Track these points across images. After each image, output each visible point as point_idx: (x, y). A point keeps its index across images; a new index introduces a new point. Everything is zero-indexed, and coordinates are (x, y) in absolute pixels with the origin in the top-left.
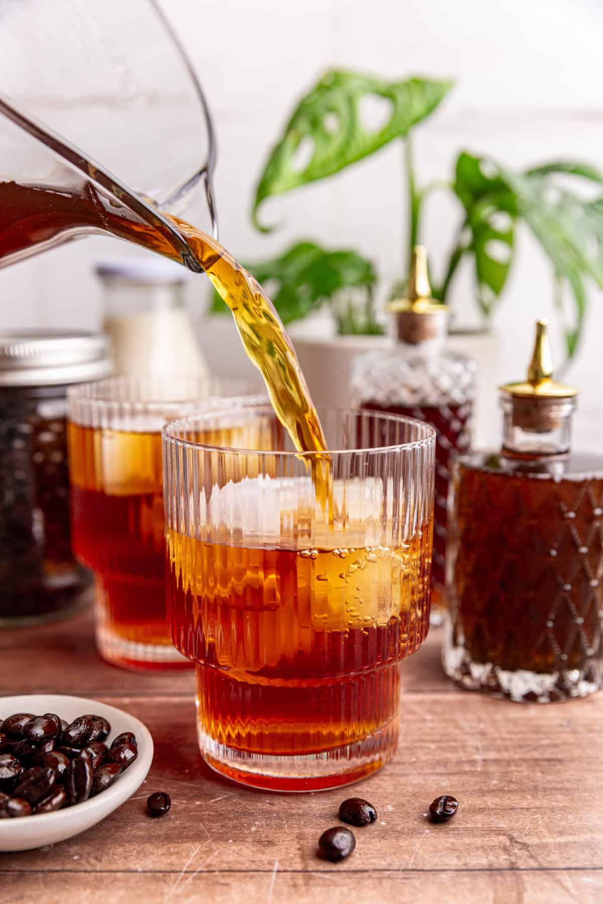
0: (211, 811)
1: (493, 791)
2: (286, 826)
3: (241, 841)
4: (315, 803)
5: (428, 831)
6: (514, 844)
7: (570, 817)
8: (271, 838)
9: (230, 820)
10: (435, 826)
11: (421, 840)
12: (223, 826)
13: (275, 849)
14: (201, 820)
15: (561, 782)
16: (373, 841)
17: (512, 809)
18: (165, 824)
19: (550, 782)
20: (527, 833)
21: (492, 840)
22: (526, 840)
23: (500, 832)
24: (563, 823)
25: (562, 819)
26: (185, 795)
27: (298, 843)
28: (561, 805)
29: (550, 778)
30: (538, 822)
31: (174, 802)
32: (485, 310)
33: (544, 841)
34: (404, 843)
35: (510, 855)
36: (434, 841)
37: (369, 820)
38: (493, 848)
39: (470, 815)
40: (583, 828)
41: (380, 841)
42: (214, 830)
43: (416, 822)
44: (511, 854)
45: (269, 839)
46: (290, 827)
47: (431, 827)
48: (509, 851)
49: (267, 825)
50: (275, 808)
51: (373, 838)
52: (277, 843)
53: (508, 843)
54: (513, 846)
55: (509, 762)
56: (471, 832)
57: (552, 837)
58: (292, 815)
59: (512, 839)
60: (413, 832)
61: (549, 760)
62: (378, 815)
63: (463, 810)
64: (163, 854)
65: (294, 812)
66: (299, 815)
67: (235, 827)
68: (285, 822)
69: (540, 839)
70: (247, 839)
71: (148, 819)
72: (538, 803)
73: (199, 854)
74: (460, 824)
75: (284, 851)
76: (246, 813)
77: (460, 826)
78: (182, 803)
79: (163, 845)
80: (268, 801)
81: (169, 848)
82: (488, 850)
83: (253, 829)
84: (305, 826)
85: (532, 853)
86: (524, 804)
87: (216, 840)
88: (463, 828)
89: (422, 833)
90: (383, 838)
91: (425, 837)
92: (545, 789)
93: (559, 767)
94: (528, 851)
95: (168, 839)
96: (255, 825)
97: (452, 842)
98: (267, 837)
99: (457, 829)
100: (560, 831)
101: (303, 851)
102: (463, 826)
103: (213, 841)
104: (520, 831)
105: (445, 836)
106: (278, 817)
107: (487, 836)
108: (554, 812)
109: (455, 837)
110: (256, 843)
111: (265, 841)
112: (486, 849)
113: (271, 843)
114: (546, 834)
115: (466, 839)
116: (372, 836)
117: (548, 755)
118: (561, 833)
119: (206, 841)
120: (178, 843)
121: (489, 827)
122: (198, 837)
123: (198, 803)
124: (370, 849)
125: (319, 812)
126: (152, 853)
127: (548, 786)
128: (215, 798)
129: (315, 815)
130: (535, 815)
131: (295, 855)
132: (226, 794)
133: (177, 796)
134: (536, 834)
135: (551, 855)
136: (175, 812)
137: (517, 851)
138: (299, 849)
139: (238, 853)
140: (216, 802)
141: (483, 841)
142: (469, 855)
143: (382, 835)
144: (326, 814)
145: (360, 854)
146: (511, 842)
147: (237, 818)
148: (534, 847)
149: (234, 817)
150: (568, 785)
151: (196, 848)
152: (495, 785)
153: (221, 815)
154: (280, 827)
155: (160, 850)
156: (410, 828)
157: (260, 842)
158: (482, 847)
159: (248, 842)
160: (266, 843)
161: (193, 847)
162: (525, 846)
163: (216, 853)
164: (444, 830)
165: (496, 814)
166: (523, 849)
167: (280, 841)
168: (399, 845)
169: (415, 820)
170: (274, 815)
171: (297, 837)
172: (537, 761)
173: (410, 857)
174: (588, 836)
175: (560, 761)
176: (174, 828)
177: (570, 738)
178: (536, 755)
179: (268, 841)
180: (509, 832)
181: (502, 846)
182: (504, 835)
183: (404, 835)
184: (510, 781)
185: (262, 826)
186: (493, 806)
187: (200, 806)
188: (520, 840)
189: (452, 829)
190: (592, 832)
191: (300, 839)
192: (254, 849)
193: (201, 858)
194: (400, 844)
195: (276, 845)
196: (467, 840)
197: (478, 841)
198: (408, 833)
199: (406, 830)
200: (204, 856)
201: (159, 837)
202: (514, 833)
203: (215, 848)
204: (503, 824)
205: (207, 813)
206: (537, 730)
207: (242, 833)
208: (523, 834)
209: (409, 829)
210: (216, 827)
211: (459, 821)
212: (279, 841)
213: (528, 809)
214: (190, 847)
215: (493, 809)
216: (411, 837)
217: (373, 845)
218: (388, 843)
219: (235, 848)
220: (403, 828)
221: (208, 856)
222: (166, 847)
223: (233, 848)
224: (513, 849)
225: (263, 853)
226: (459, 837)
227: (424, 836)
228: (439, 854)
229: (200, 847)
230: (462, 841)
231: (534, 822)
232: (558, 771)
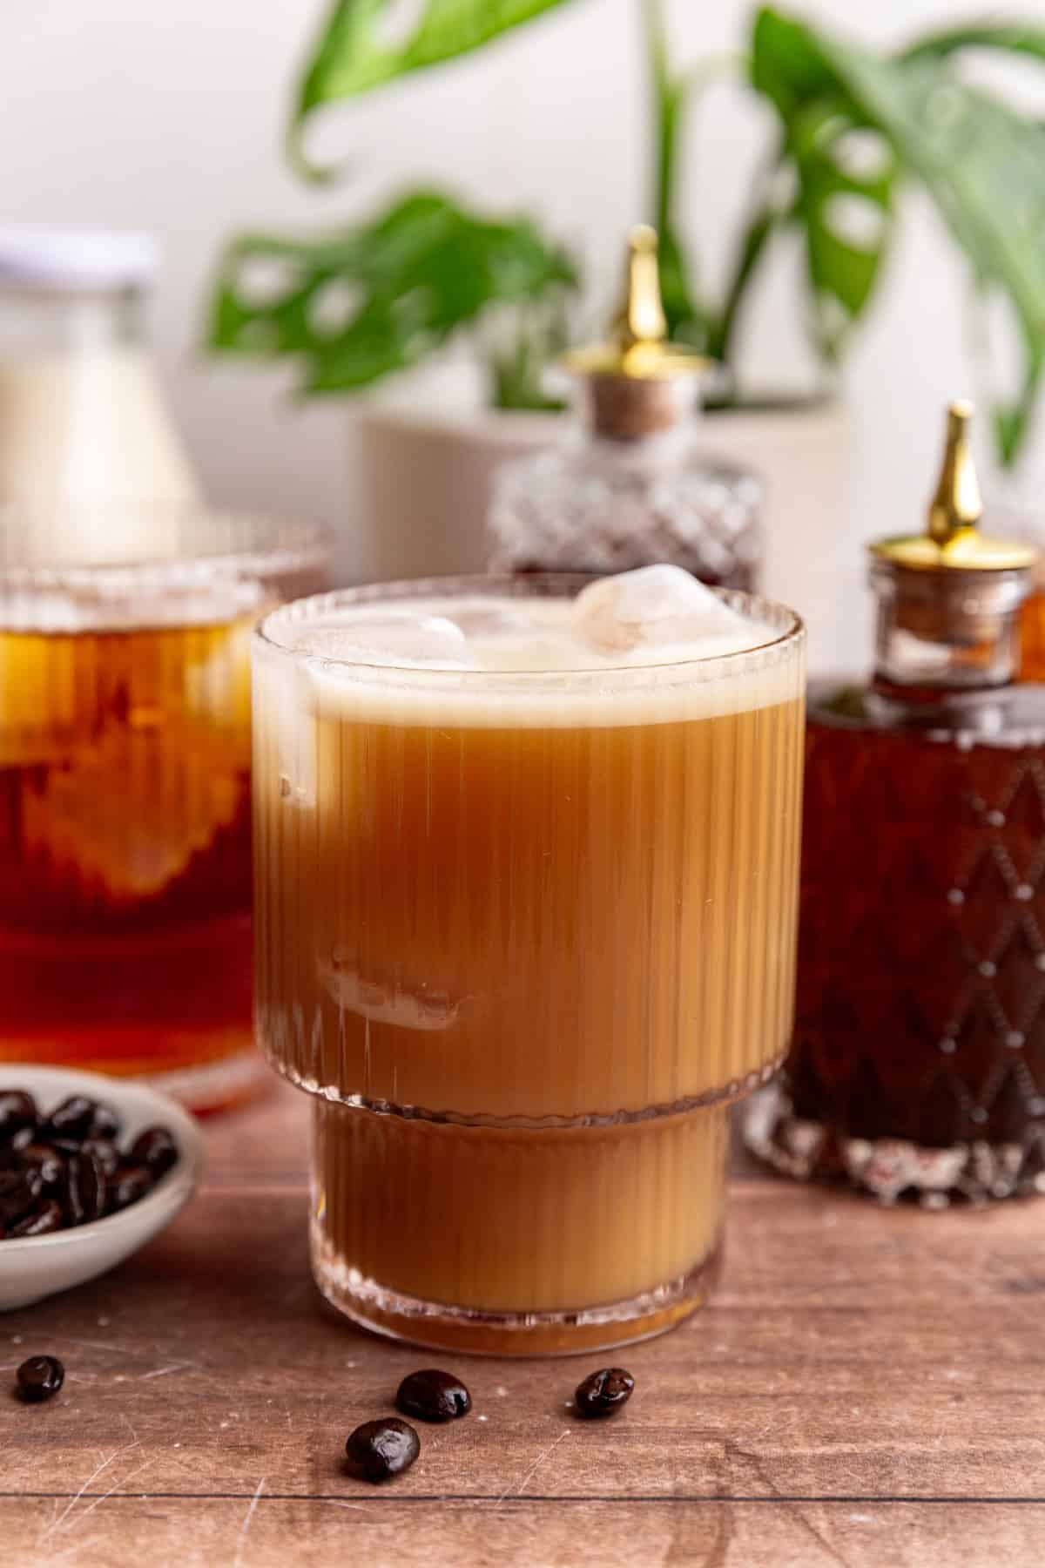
0: (145, 1392)
1: (714, 1364)
2: (289, 1420)
3: (199, 1445)
4: (354, 1381)
5: (568, 1432)
6: (732, 1457)
7: (855, 1411)
8: (256, 1441)
9: (180, 1408)
10: (585, 1424)
11: (553, 1446)
12: (165, 1420)
13: (263, 1458)
14: (123, 1407)
15: (856, 1350)
16: (458, 1447)
17: (745, 1395)
18: (50, 1416)
19: (830, 1349)
20: (762, 1437)
21: (691, 1449)
22: (758, 1449)
23: (711, 1435)
24: (838, 1421)
25: (838, 1414)
26: (96, 1364)
27: (309, 1449)
28: (843, 1389)
29: (834, 1342)
30: (789, 1418)
31: (70, 1377)
32: (828, 350)
33: (794, 1451)
34: (516, 1452)
35: (719, 1475)
36: (578, 1449)
37: (454, 1412)
38: (688, 1463)
39: (658, 1406)
40: (875, 1430)
41: (470, 1449)
42: (147, 1426)
43: (548, 1417)
44: (722, 1472)
45: (252, 1443)
46: (298, 1422)
47: (577, 1425)
48: (720, 1467)
49: (252, 1418)
50: (273, 1389)
51: (458, 1442)
52: (269, 1450)
53: (721, 1455)
54: (729, 1459)
55: (759, 1312)
56: (653, 1435)
57: (811, 1446)
58: (304, 1403)
59: (730, 1448)
60: (539, 1435)
61: (839, 1310)
62: (474, 1403)
63: (647, 1397)
64: (42, 1466)
65: (310, 1396)
66: (319, 1402)
67: (187, 1422)
68: (288, 1414)
69: (786, 1447)
70: (209, 1443)
71: (18, 1407)
72: (798, 1386)
73: (111, 1467)
74: (633, 1420)
75: (279, 1462)
76: (213, 1397)
77: (633, 1425)
78: (87, 1379)
79: (45, 1451)
80: (260, 1377)
81: (56, 1455)
82: (680, 1467)
83: (224, 1425)
84: (327, 1419)
85: (764, 1471)
86: (771, 1388)
87: (149, 1444)
88: (638, 1428)
89: (556, 1436)
90: (478, 1443)
91: (562, 1442)
92: (818, 1364)
93: (858, 1323)
94: (758, 1468)
95: (54, 1439)
96: (229, 1418)
97: (611, 1452)
98: (249, 1438)
99: (627, 1429)
100: (830, 1434)
101: (317, 1464)
102: (640, 1425)
103: (142, 1444)
104: (750, 1433)
105: (601, 1441)
106: (276, 1405)
107: (683, 1442)
108: (826, 1401)
109: (619, 1442)
110: (226, 1449)
111: (245, 1446)
112: (676, 1464)
113: (255, 1449)
114: (801, 1441)
115: (640, 1446)
116: (456, 1439)
117: (840, 1300)
118: (830, 1439)
119: (129, 1444)
120: (73, 1446)
121: (691, 1428)
122: (115, 1437)
123: (120, 1379)
124: (450, 1461)
125: (359, 1398)
126: (21, 1464)
127: (826, 1356)
128: (155, 1369)
129: (349, 1403)
130: (786, 1407)
131: (300, 1469)
132: (176, 1364)
133: (79, 1366)
134: (781, 1439)
135: (802, 1475)
136: (73, 1394)
137: (734, 1468)
138: (310, 1460)
139: (188, 1466)
140: (156, 1378)
141: (673, 1450)
142: (640, 1473)
143: (477, 1438)
144: (372, 1402)
145: (427, 1470)
146: (727, 1452)
147: (195, 1406)
148: (771, 1462)
149: (188, 1404)
150: (866, 1355)
151: (107, 1456)
152: (720, 1353)
153: (164, 1400)
154: (279, 1422)
155: (38, 1458)
156: (535, 1426)
157: (234, 1447)
158: (670, 1460)
159: (211, 1447)
160: (247, 1449)
161: (101, 1453)
162: (754, 1459)
163: (146, 1465)
164: (600, 1431)
165: (709, 1404)
166: (748, 1464)
167: (275, 1446)
168: (506, 1455)
169: (547, 1413)
170: (270, 1401)
171: (309, 1439)
172: (815, 1312)
173: (525, 1475)
174: (881, 1445)
175: (862, 1312)
176: (68, 1422)
177: (893, 1269)
178: (817, 1300)
179: (251, 1447)
180: (728, 1436)
181: (708, 1459)
182: (717, 1440)
183: (519, 1439)
184: (754, 1348)
185: (241, 1420)
186: (708, 1391)
187: (121, 1384)
188: (747, 1450)
189: (615, 1429)
190: (892, 1436)
191: (315, 1443)
192: (221, 1459)
193: (115, 1472)
194: (509, 1453)
195: (264, 1452)
196: (641, 1449)
197: (664, 1451)
198: (529, 1436)
199: (526, 1429)
200: (125, 1469)
201: (37, 1436)
202: (738, 1437)
203: (144, 1456)
204: (719, 1422)
205: (137, 1395)
206: (831, 1254)
207: (200, 1431)
208: (756, 1439)
209: (532, 1428)
210: (150, 1421)
211: (633, 1413)
212: (271, 1447)
213: (774, 1397)
214: (98, 1454)
215: (705, 1396)
216: (532, 1442)
217: (455, 1455)
218: (486, 1452)
219: (185, 1457)
220: (521, 1427)
221: (129, 1471)
222: (48, 1455)
223: (181, 1457)
224: (729, 1465)
225: (238, 1466)
226: (627, 1444)
227: (558, 1440)
228: (582, 1472)
229: (115, 1454)
230: (633, 1450)
231: (782, 1419)
232: (855, 1331)
